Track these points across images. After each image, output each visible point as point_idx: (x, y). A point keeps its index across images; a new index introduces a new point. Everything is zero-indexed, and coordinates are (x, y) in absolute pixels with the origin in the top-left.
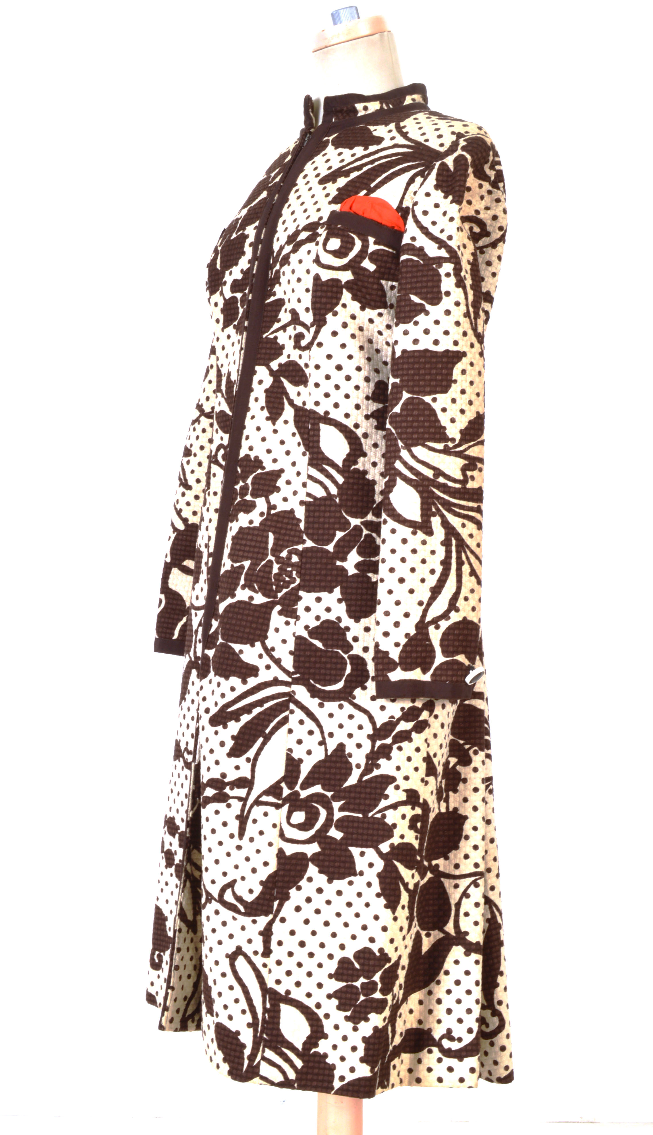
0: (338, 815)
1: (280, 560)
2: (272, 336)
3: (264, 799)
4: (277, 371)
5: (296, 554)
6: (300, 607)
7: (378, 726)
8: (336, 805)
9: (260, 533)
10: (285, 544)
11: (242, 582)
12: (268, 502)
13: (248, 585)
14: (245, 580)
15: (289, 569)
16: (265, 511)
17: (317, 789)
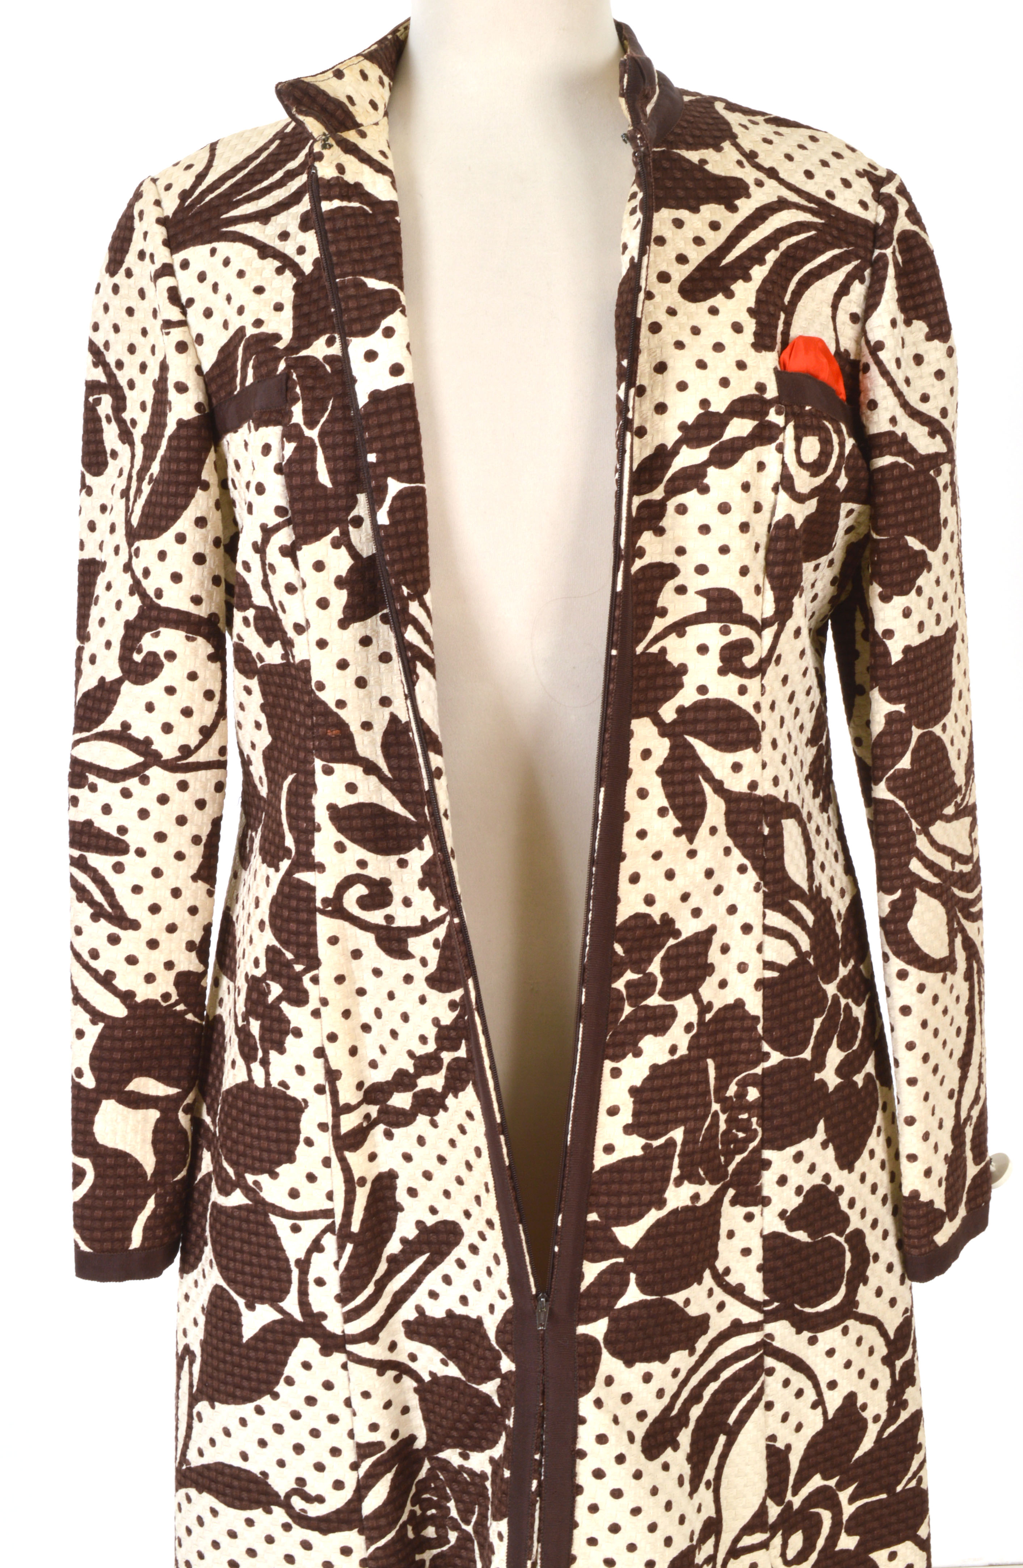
0: (848, 1510)
1: (729, 1103)
2: (655, 649)
3: (747, 1541)
4: (674, 722)
5: (754, 1085)
6: (768, 1179)
7: (892, 1334)
8: (844, 1496)
9: (693, 1066)
10: (732, 1069)
11: (675, 1172)
12: (698, 1000)
13: (688, 1175)
14: (680, 1167)
15: (745, 1116)
16: (694, 1019)
17: (817, 1481)
